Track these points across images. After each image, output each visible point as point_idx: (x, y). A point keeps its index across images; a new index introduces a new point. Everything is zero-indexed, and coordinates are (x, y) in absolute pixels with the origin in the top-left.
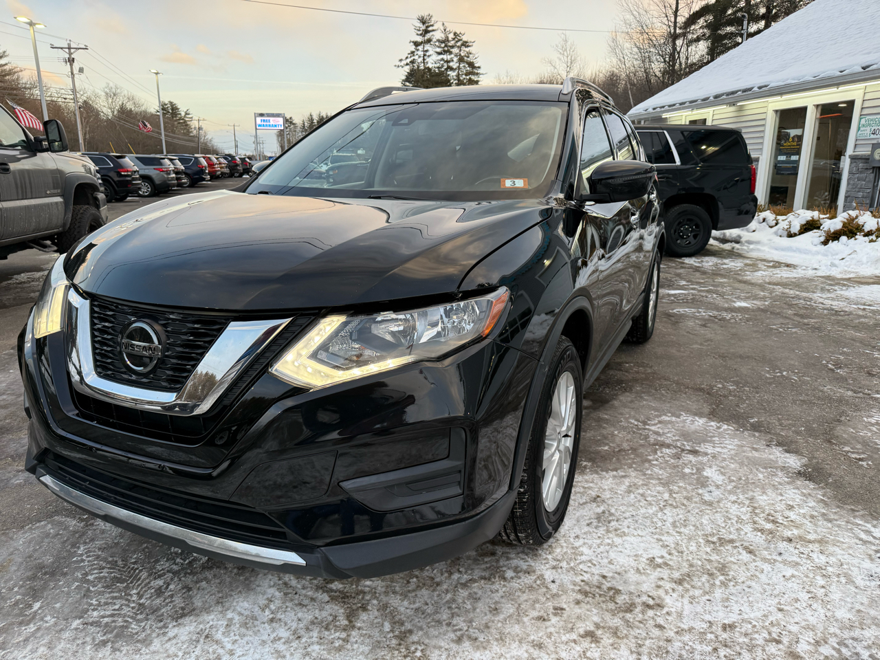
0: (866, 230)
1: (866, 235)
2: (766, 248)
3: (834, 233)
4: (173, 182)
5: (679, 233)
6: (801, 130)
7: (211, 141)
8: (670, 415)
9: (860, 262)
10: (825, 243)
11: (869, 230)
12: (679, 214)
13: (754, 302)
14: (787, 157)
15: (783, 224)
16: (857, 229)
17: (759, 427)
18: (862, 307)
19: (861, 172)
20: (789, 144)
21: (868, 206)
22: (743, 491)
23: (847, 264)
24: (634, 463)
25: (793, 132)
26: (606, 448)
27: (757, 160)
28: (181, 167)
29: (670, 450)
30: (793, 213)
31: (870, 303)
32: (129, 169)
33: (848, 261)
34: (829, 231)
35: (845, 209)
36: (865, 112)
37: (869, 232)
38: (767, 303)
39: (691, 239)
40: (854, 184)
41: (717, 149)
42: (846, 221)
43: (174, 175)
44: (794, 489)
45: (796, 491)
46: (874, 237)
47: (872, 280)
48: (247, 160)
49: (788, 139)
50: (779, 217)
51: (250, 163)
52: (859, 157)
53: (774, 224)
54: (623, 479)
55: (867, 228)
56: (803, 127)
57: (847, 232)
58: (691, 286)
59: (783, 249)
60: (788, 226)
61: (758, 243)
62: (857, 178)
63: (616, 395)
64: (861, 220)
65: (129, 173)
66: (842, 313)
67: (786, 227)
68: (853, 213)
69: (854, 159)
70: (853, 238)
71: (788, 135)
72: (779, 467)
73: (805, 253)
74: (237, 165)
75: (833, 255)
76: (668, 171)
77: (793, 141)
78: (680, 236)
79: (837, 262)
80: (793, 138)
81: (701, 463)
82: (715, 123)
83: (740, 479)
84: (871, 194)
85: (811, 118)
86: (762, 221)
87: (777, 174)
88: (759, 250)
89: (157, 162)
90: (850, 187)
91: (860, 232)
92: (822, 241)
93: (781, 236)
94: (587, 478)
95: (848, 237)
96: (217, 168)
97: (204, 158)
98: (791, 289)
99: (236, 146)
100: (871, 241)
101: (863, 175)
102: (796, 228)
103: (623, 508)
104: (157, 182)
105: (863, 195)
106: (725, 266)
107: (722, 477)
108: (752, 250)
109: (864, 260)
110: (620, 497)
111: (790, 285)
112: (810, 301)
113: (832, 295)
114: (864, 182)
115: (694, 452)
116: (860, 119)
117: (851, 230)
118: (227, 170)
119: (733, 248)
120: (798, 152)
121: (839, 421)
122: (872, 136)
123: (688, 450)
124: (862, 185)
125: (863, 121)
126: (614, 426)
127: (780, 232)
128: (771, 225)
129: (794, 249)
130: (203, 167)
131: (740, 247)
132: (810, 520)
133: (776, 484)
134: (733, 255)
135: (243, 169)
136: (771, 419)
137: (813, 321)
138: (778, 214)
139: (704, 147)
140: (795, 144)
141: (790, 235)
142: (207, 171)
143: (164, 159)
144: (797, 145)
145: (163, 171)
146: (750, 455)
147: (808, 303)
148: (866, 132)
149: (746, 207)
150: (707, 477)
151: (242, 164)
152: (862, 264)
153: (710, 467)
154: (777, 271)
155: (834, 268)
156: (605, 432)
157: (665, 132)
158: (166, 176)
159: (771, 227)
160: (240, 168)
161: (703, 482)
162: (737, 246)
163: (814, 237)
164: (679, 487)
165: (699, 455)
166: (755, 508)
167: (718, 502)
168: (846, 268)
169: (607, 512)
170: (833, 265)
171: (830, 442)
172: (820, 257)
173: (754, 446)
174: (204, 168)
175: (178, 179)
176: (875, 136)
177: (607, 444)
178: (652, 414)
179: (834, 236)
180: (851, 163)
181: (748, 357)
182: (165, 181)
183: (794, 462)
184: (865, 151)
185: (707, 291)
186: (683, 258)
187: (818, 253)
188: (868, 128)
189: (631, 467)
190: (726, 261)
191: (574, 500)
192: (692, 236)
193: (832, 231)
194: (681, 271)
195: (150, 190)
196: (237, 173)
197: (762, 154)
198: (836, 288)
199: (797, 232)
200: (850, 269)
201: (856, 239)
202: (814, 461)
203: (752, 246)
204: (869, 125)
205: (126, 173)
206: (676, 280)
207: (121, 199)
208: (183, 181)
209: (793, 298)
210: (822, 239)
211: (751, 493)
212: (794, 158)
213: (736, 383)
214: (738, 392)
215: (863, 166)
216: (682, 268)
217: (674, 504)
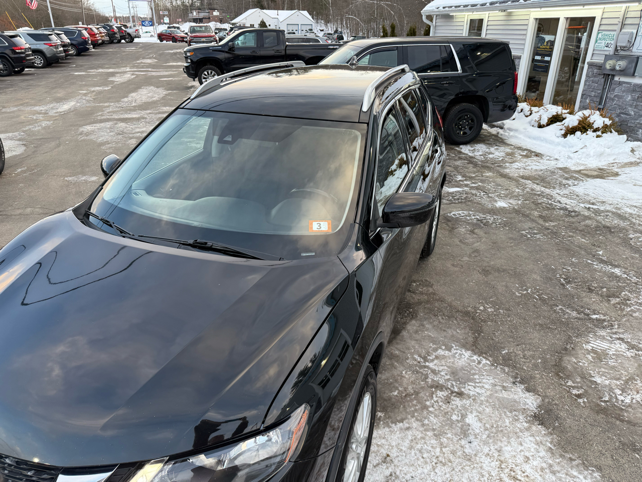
0: (595, 127)
1: (595, 131)
2: (521, 136)
3: (572, 128)
4: (62, 54)
5: (459, 126)
6: (554, 37)
7: (93, 4)
8: (444, 347)
9: (588, 155)
10: (565, 136)
11: (597, 127)
12: (459, 112)
13: (511, 201)
14: (542, 57)
15: (535, 117)
16: (588, 126)
17: (508, 360)
18: (588, 206)
19: (595, 76)
20: (544, 47)
21: (598, 103)
22: (494, 442)
23: (579, 157)
24: (416, 410)
25: (548, 38)
26: (396, 393)
27: (519, 58)
28: (66, 40)
29: (443, 393)
30: (542, 107)
31: (594, 201)
32: (22, 47)
33: (579, 154)
34: (568, 127)
35: (581, 109)
36: (603, 28)
37: (597, 128)
38: (520, 202)
39: (467, 131)
40: (589, 85)
41: (489, 54)
42: (581, 119)
43: (62, 49)
44: (530, 436)
45: (532, 439)
46: (599, 133)
47: (595, 173)
48: (123, 28)
49: (544, 43)
50: (533, 108)
51: (125, 31)
52: (595, 65)
53: (529, 114)
54: (407, 432)
55: (595, 126)
56: (555, 34)
57: (581, 128)
58: (465, 182)
59: (534, 138)
60: (539, 119)
61: (516, 130)
62: (592, 81)
63: (405, 323)
64: (591, 119)
65: (23, 51)
66: (573, 214)
67: (537, 119)
68: (587, 112)
69: (591, 65)
70: (585, 133)
71: (543, 39)
72: (520, 409)
73: (550, 143)
74: (115, 33)
75: (570, 147)
76: (453, 78)
77: (547, 45)
78: (459, 128)
79: (572, 155)
80: (547, 42)
81: (464, 407)
82: (488, 37)
83: (492, 427)
84: (600, 95)
85: (562, 27)
86: (520, 111)
87: (534, 70)
88: (516, 137)
89: (45, 38)
90: (586, 87)
91: (591, 128)
92: (563, 134)
93: (533, 126)
94: (380, 432)
95: (581, 132)
96: (98, 37)
97: (86, 29)
98: (538, 184)
99: (114, 11)
100: (598, 136)
101: (596, 79)
102: (544, 121)
103: (405, 469)
104: (48, 55)
105: (595, 95)
106: (491, 156)
107: (479, 424)
108: (512, 136)
109: (592, 154)
110: (404, 454)
111: (537, 179)
112: (551, 200)
113: (566, 192)
114: (597, 85)
115: (460, 394)
116: (598, 33)
117: (584, 127)
118: (107, 38)
119: (498, 133)
120: (550, 55)
121: (566, 349)
122: (606, 48)
123: (455, 392)
124: (595, 87)
125: (600, 35)
126: (402, 364)
127: (533, 123)
128: (526, 115)
129: (542, 139)
130: (86, 38)
131: (503, 133)
132: (540, 473)
133: (518, 431)
134: (498, 140)
135: (121, 36)
136: (517, 350)
137: (552, 224)
138: (532, 106)
139: (479, 54)
140: (548, 47)
141: (540, 126)
142: (90, 42)
143: (51, 35)
144: (550, 48)
145: (52, 46)
146: (501, 395)
147: (550, 202)
148: (601, 45)
149: (509, 103)
150: (469, 425)
151: (119, 32)
152: (590, 157)
153: (471, 412)
154: (528, 161)
155: (569, 160)
156: (395, 373)
157: (451, 45)
158: (55, 50)
159: (527, 116)
160: (118, 36)
161: (465, 432)
162: (501, 131)
163: (556, 129)
164: (448, 438)
165: (464, 398)
166: (502, 462)
167: (476, 455)
168: (578, 161)
169: (394, 475)
170: (569, 157)
171: (558, 375)
172: (560, 148)
173: (504, 384)
174: (87, 40)
175: (65, 51)
176: (608, 49)
177: (397, 388)
178: (431, 347)
179: (571, 131)
180: (589, 68)
181: (504, 270)
182: (55, 54)
183: (531, 402)
184: (599, 60)
185: (477, 188)
186: (461, 146)
187: (559, 144)
188: (603, 42)
189: (413, 416)
190: (492, 149)
191: (370, 463)
192: (468, 129)
193: (571, 127)
194: (458, 163)
195: (42, 62)
196: (116, 39)
197: (523, 54)
198: (570, 182)
199: (545, 124)
200: (581, 162)
201: (587, 134)
202: (547, 400)
203: (512, 133)
204: (604, 39)
205: (20, 51)
206: (455, 175)
207: (19, 73)
208: (70, 52)
209: (539, 195)
210: (563, 132)
211: (499, 444)
212: (547, 59)
213: (494, 304)
214: (495, 315)
215: (597, 72)
216: (460, 158)
217: (444, 461)
